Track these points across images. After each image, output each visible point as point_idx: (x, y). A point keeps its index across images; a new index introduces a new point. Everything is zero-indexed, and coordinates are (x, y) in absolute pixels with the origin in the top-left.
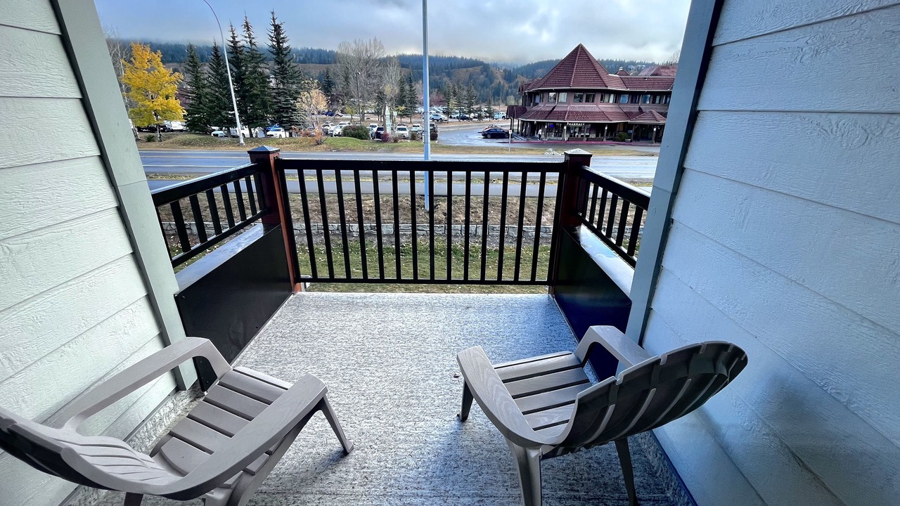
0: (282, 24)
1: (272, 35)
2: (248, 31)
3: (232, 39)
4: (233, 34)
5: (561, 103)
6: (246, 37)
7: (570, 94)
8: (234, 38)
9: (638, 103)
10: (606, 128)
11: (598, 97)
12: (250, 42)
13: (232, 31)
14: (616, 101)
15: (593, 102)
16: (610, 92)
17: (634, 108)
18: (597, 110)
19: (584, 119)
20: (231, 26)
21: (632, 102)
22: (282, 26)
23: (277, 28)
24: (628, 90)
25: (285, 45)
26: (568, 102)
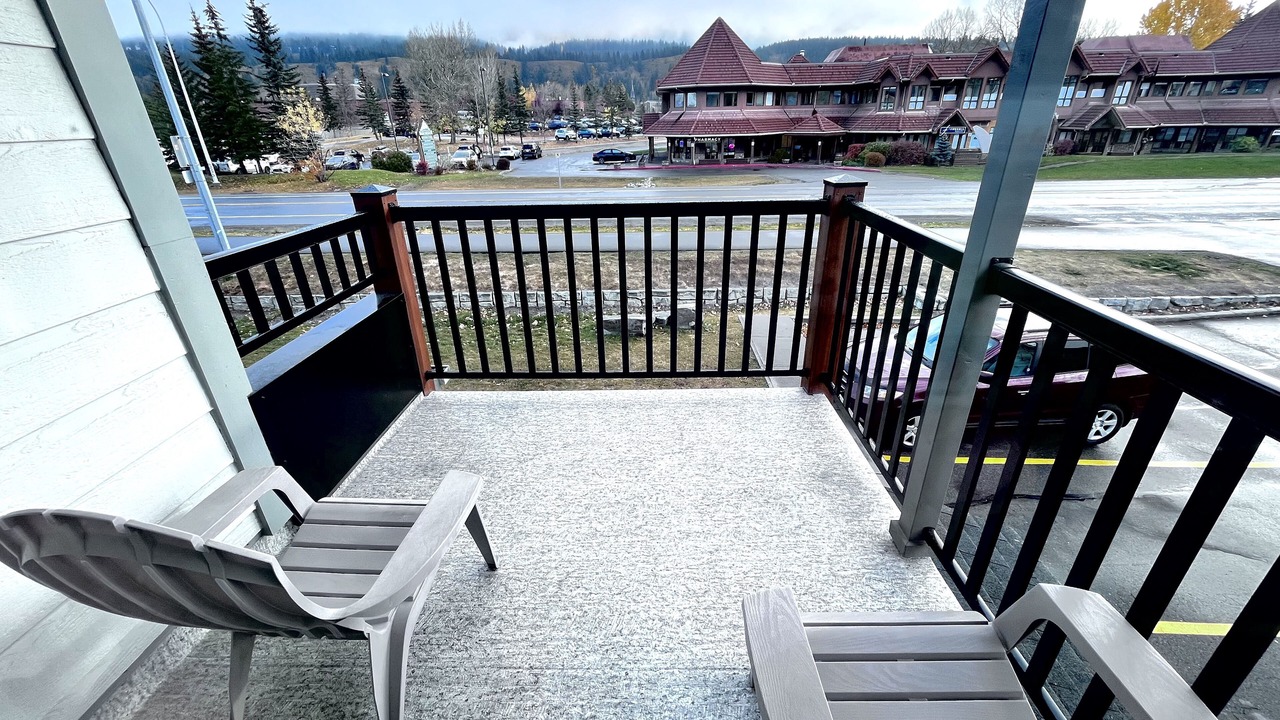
0: (264, 6)
1: (252, 23)
2: (213, 19)
3: (196, 32)
4: (197, 24)
5: (692, 108)
6: (211, 28)
7: (701, 94)
8: (198, 29)
9: (812, 104)
10: (753, 144)
11: (742, 98)
12: (219, 35)
13: (196, 20)
14: (777, 103)
15: (735, 105)
16: (764, 90)
17: (804, 112)
18: (741, 117)
19: (718, 132)
20: (193, 12)
21: (803, 103)
22: (264, 9)
23: (258, 13)
24: (793, 84)
25: (272, 37)
26: (699, 107)
